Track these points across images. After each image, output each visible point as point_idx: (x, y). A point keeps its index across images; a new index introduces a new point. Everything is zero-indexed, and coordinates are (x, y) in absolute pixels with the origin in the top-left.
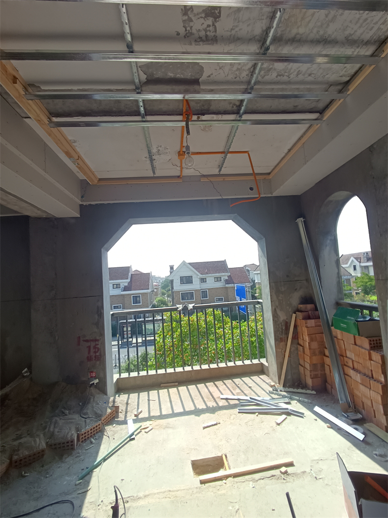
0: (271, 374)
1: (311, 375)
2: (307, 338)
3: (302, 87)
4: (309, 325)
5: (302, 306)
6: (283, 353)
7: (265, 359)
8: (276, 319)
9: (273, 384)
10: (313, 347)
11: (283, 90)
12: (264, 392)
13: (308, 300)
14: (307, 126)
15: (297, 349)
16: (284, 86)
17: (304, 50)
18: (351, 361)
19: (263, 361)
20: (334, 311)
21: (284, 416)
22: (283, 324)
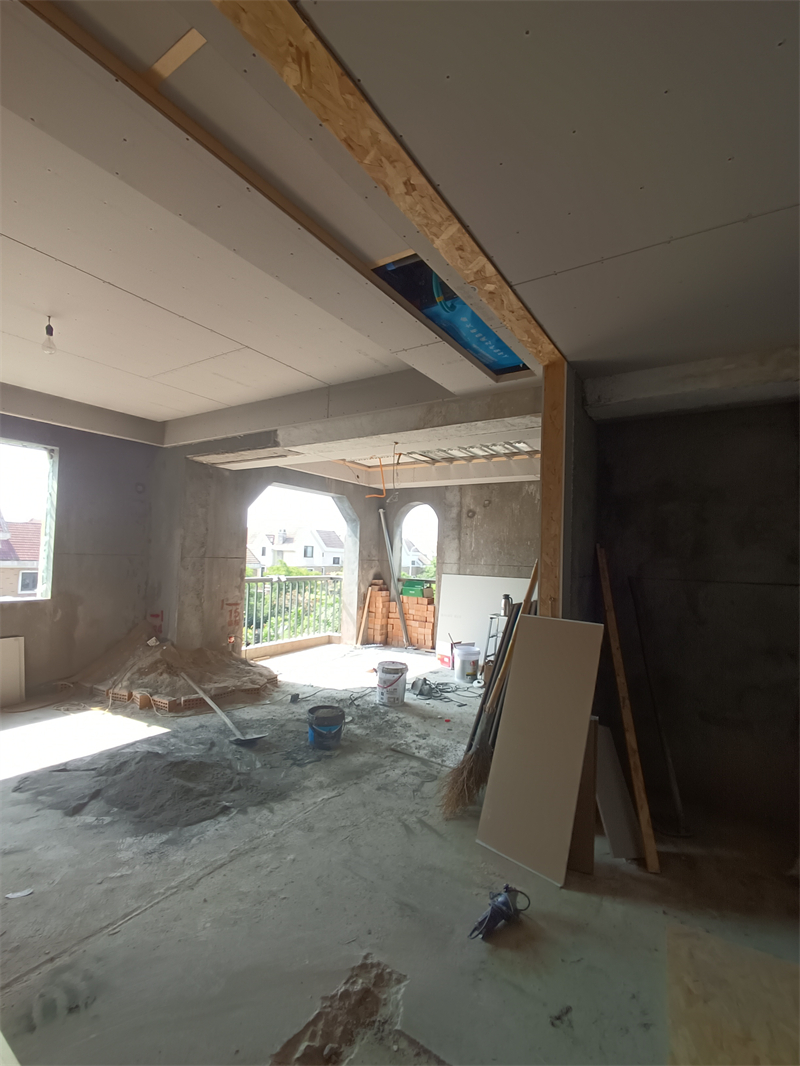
0: (345, 641)
1: (379, 634)
2: (380, 605)
4: (381, 595)
5: (376, 580)
8: (360, 591)
10: (383, 612)
13: (380, 576)
18: (413, 616)
22: (362, 595)
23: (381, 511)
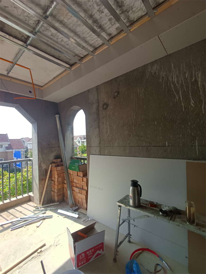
0: (35, 200)
1: (57, 195)
2: (56, 176)
3: (63, 48)
4: (58, 170)
5: (55, 160)
6: (43, 186)
7: (32, 192)
8: (41, 168)
9: (36, 205)
10: (59, 181)
11: (53, 44)
12: (30, 212)
13: (59, 157)
14: (64, 69)
15: (51, 183)
16: (55, 43)
17: (66, 31)
18: (75, 183)
19: (31, 194)
20: (70, 162)
21: (42, 221)
22: (44, 171)
23: (57, 116)
